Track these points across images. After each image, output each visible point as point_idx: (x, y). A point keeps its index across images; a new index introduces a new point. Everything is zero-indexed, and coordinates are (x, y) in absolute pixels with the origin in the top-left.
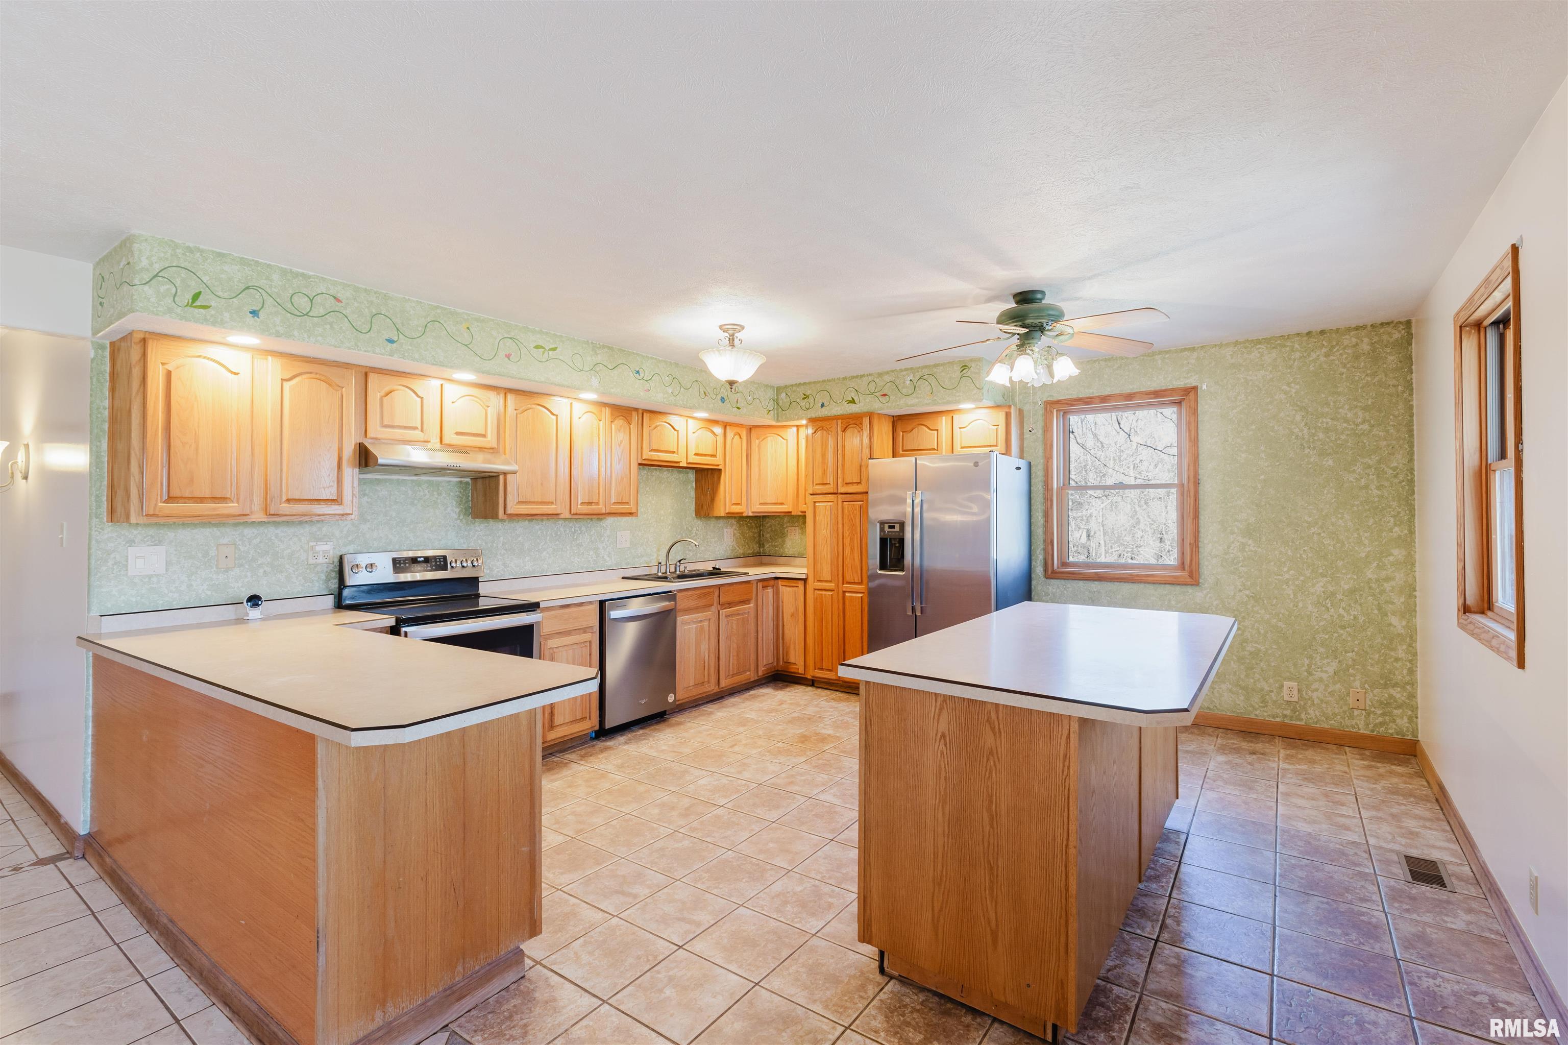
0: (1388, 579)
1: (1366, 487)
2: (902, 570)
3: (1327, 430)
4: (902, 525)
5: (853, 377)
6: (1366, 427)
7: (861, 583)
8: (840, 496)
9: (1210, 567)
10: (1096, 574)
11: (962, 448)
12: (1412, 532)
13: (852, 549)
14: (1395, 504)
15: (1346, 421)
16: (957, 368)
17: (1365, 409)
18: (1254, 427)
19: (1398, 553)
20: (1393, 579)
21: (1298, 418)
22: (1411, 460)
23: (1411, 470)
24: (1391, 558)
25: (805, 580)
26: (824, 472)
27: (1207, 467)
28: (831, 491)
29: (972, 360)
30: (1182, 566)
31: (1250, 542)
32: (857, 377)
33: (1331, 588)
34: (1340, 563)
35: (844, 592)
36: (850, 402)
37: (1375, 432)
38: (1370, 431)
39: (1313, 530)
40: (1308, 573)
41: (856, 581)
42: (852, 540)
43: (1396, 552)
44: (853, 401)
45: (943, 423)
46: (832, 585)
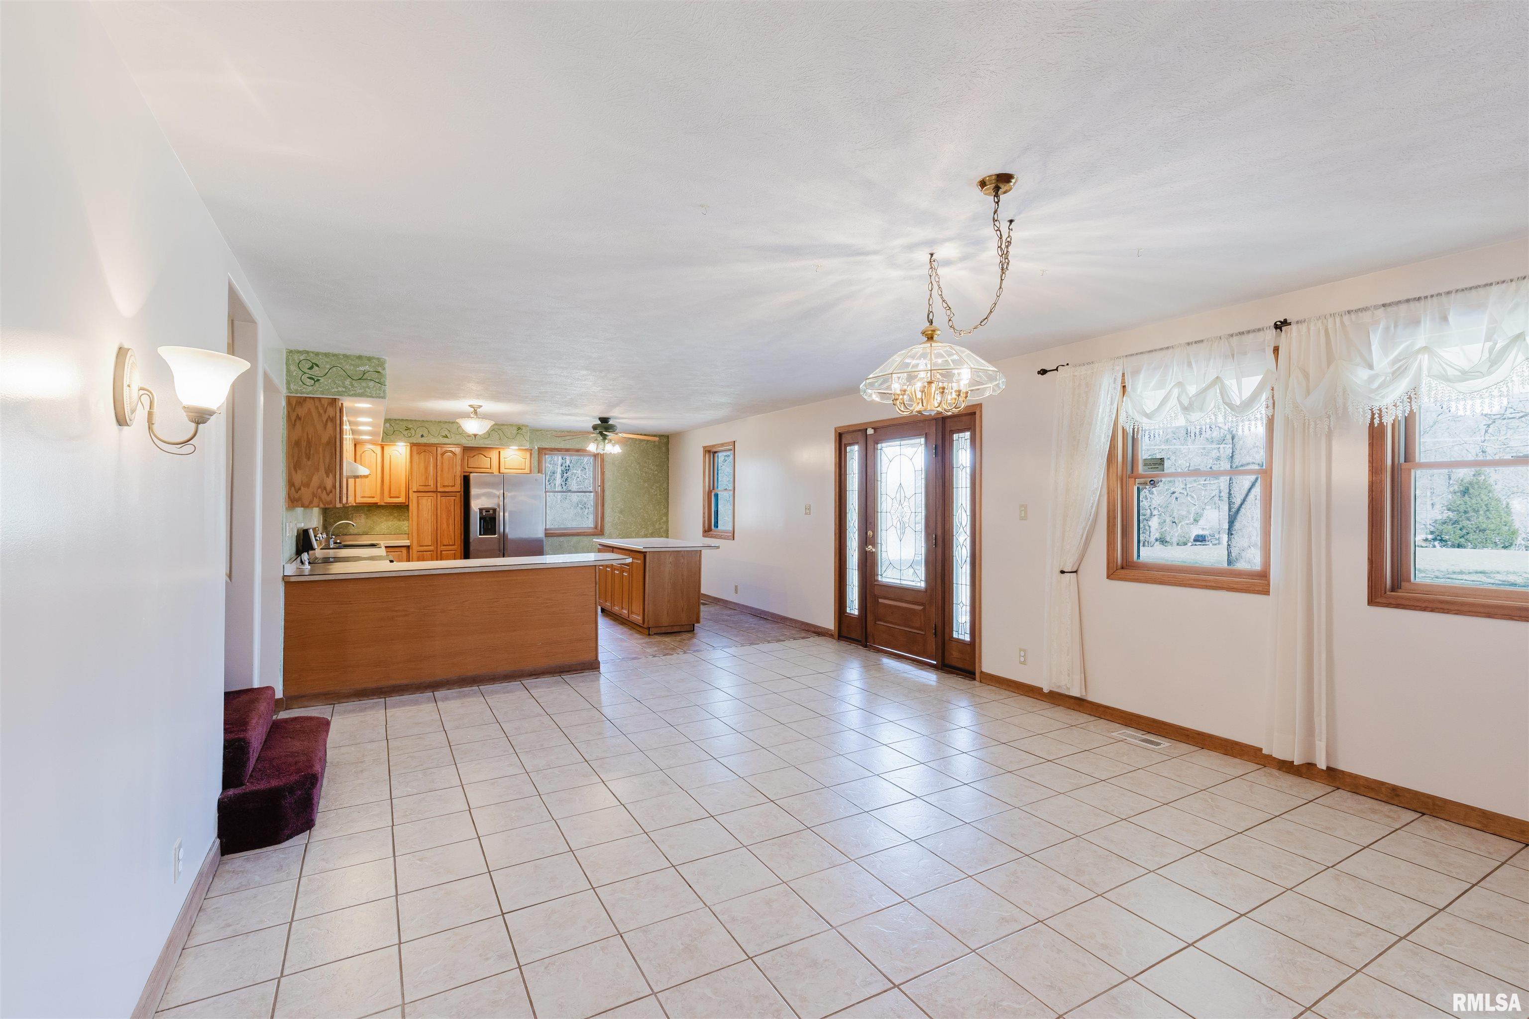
0: (662, 528)
1: (656, 495)
2: (495, 535)
3: (646, 473)
4: (494, 510)
5: (446, 422)
6: (656, 472)
7: (454, 545)
8: (439, 494)
9: (608, 528)
10: (562, 533)
11: (505, 469)
12: (668, 511)
13: (448, 525)
14: (664, 501)
15: (651, 470)
16: (515, 428)
17: (657, 466)
18: (623, 469)
19: (664, 519)
20: (663, 528)
21: (637, 467)
22: (668, 486)
23: (668, 489)
24: (663, 520)
25: (408, 547)
26: (427, 478)
27: (607, 485)
28: (432, 490)
29: (523, 425)
30: (596, 528)
31: (622, 516)
32: (449, 422)
33: (646, 533)
34: (649, 523)
35: (441, 551)
36: (444, 437)
37: (659, 475)
38: (658, 474)
39: (642, 511)
40: (639, 527)
41: (451, 544)
42: (448, 520)
43: (664, 518)
44: (446, 437)
45: (494, 455)
46: (431, 548)
